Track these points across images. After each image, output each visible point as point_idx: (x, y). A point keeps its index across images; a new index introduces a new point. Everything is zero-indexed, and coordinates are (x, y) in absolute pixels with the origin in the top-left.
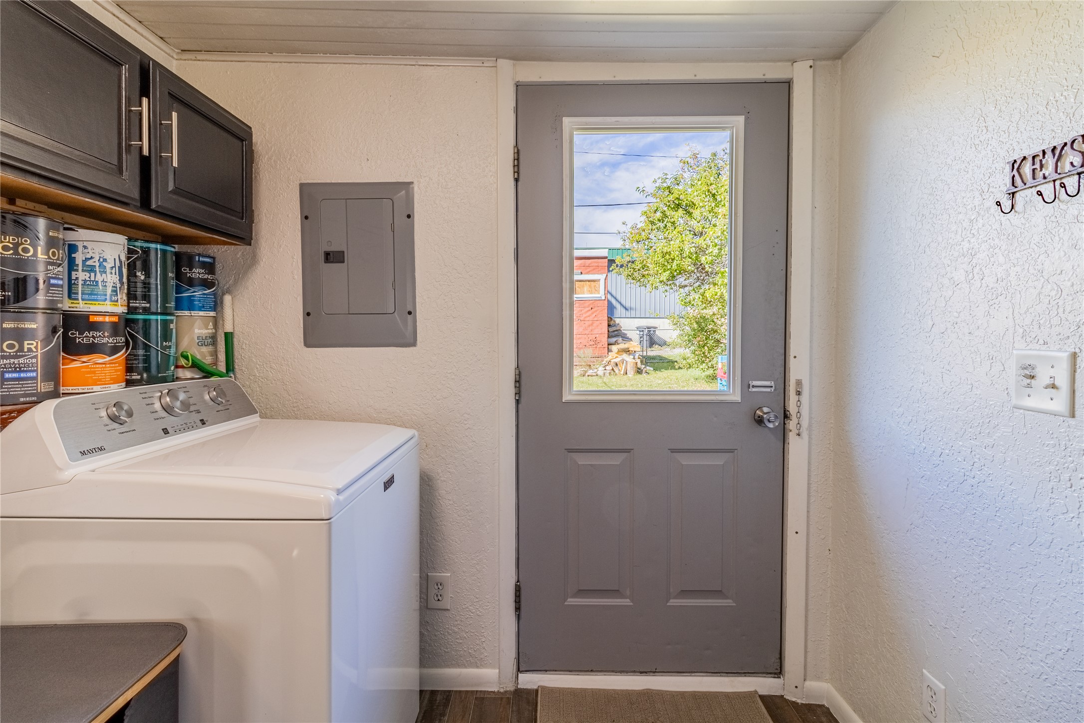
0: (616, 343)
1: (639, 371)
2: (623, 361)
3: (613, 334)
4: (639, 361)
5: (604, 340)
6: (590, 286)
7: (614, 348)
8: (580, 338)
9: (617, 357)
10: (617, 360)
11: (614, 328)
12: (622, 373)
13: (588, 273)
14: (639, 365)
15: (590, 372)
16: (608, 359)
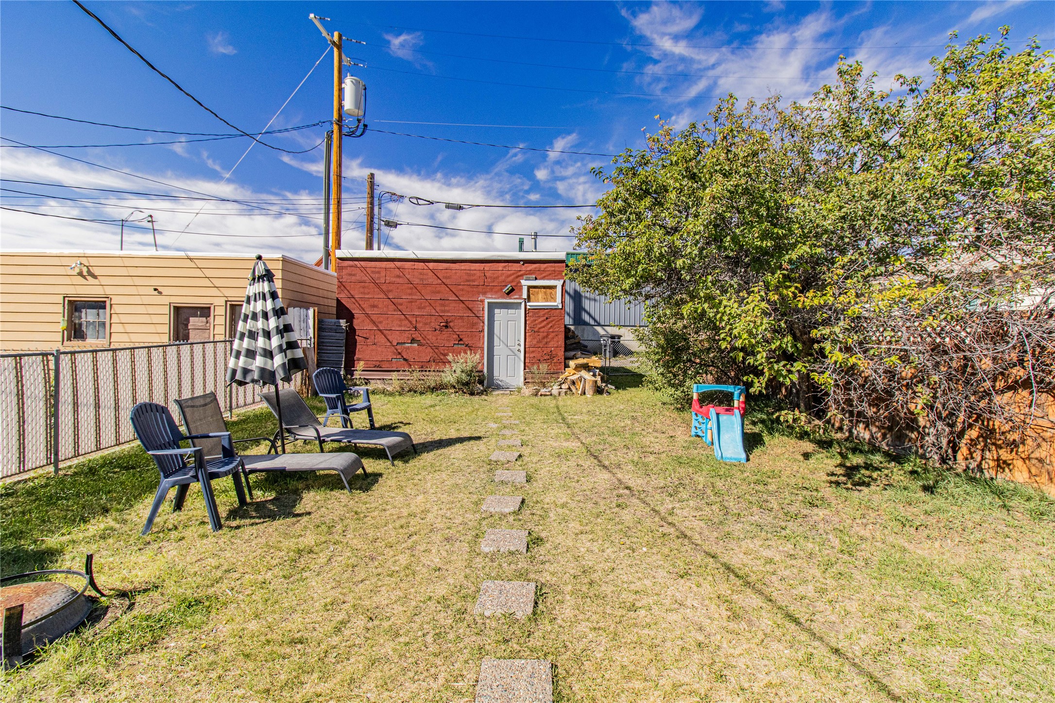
0: (574, 358)
1: (599, 391)
2: (580, 379)
3: (571, 347)
4: (599, 379)
5: (561, 353)
6: (545, 293)
7: (572, 363)
8: (533, 352)
9: (574, 374)
10: (574, 377)
11: (572, 341)
12: (579, 392)
13: (543, 278)
14: (599, 383)
15: (543, 391)
16: (563, 376)
